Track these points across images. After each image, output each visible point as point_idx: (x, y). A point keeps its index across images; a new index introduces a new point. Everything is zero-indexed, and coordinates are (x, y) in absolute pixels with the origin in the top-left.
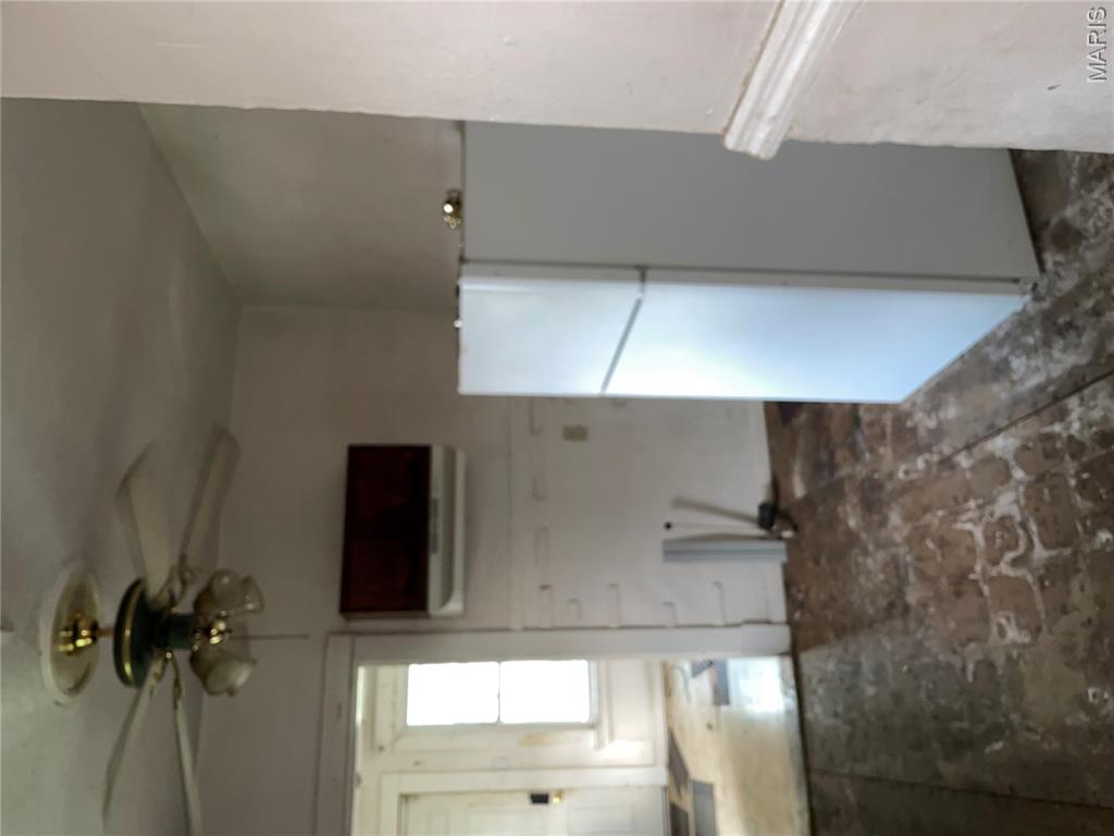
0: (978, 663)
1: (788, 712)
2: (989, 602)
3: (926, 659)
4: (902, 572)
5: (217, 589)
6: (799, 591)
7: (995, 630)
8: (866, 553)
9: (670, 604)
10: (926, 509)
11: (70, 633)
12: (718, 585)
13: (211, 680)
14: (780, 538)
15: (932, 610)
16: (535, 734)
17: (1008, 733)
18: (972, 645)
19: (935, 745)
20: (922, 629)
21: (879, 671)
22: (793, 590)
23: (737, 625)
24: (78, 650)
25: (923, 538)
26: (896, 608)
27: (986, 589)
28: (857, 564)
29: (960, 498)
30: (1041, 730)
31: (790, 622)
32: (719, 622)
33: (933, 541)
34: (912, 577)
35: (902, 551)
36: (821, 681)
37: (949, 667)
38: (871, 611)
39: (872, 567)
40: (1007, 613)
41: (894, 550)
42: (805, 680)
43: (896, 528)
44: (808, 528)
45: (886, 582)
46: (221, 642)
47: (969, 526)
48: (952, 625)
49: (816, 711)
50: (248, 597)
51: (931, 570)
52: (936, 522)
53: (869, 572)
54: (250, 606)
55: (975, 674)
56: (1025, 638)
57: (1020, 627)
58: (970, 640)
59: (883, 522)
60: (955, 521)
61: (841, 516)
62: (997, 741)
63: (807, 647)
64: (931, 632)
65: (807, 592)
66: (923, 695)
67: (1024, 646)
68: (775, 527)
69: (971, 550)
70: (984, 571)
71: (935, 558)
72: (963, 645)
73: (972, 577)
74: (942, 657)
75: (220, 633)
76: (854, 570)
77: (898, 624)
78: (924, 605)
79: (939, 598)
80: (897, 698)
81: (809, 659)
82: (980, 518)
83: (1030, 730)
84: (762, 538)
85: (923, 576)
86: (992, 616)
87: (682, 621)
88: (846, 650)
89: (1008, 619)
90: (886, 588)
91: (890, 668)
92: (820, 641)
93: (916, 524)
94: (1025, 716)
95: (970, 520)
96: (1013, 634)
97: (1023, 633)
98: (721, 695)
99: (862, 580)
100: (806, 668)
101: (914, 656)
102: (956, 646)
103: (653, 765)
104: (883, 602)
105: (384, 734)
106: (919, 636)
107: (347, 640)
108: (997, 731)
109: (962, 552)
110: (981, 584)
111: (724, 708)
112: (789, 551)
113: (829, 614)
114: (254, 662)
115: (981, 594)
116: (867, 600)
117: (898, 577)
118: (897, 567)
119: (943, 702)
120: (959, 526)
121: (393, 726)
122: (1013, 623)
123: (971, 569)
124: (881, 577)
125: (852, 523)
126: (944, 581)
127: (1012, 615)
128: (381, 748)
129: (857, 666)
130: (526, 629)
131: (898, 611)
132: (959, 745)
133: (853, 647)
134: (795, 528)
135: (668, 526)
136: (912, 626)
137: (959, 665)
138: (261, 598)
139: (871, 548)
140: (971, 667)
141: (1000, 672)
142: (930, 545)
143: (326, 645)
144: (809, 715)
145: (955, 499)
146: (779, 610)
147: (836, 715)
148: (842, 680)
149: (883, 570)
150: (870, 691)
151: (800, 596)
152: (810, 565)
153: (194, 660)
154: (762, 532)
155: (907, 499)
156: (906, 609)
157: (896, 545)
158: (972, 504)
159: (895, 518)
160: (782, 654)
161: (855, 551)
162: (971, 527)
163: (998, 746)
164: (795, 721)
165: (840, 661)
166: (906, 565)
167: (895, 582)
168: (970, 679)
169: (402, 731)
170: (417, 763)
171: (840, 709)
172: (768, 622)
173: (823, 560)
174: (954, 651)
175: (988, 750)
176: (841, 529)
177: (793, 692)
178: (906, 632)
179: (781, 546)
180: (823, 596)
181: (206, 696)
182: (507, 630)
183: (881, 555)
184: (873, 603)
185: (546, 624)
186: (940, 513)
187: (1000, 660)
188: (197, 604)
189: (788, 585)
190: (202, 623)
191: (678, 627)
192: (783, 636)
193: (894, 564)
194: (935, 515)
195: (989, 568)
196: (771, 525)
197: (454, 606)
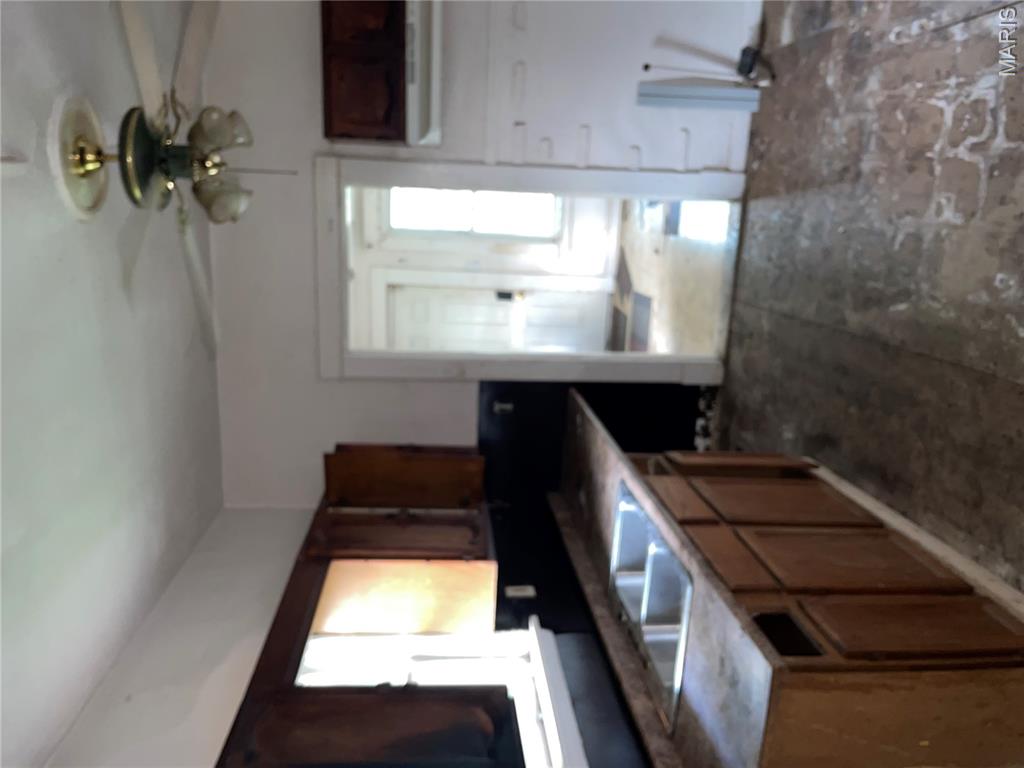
0: (908, 235)
1: (728, 251)
2: (937, 182)
3: (863, 225)
4: (865, 139)
5: (207, 125)
6: (763, 142)
7: (933, 206)
8: (835, 115)
9: (637, 148)
10: (906, 79)
11: (78, 157)
12: (685, 130)
13: (215, 208)
14: (756, 87)
15: (881, 180)
16: (504, 244)
17: (914, 298)
18: (908, 219)
19: (848, 297)
20: (867, 197)
21: (817, 228)
22: (757, 141)
23: (696, 171)
24: (88, 174)
25: (895, 108)
26: (849, 173)
27: (938, 169)
28: (824, 124)
29: (943, 73)
30: (944, 301)
31: (748, 171)
32: (680, 167)
33: (903, 113)
34: (873, 146)
35: (870, 117)
36: (763, 229)
37: (882, 234)
38: (825, 172)
39: (838, 127)
40: (950, 194)
41: (862, 116)
42: (749, 225)
43: (871, 94)
44: (786, 79)
45: (847, 146)
46: (218, 173)
47: (942, 104)
48: (895, 197)
49: (753, 254)
50: (236, 132)
51: (892, 143)
52: (912, 94)
53: (834, 135)
54: (241, 140)
55: (902, 245)
56: (958, 220)
57: (957, 209)
58: (908, 213)
59: (861, 85)
60: (930, 97)
61: (822, 72)
62: (902, 302)
63: (757, 197)
64: (875, 201)
65: (770, 144)
66: (850, 254)
67: (955, 227)
68: (753, 75)
69: (937, 128)
70: (942, 150)
71: (900, 130)
72: (900, 217)
73: (929, 155)
74: (877, 225)
75: (215, 165)
76: (819, 130)
77: (846, 187)
78: (876, 174)
79: (891, 170)
80: (827, 253)
81: (757, 208)
82: (957, 96)
83: (934, 298)
84: (737, 85)
85: (883, 145)
86: (935, 194)
87: (646, 163)
88: (792, 205)
89: (949, 199)
90: (846, 152)
91: (828, 225)
92: (770, 193)
93: (892, 92)
94: (934, 286)
95: (946, 98)
96: (949, 215)
97: (958, 215)
98: (671, 225)
99: (825, 140)
100: (752, 216)
101: (852, 220)
102: (894, 217)
103: (603, 276)
104: (838, 165)
105: (371, 234)
106: (862, 202)
107: (333, 161)
108: (905, 295)
109: (928, 128)
110: (935, 163)
111: (672, 238)
112: (762, 101)
113: (786, 169)
114: (249, 193)
115: (931, 171)
116: (824, 161)
117: (860, 144)
118: (861, 133)
119: (866, 262)
120: (933, 102)
121: (380, 228)
122: (952, 204)
123: (930, 147)
124: (844, 140)
125: (830, 81)
126: (902, 155)
127: (953, 197)
128: (370, 246)
129: (799, 220)
130: (499, 164)
131: (850, 175)
132: (870, 301)
133: (799, 203)
134: (773, 77)
135: (647, 67)
136: (859, 192)
137: (890, 233)
138: (248, 133)
139: (842, 109)
140: (900, 237)
141: (925, 246)
142: (900, 116)
143: (314, 165)
144: (745, 256)
145: (938, 72)
146: (739, 159)
147: (769, 259)
148: (781, 230)
149: (846, 135)
150: (804, 243)
151: (762, 148)
152: (779, 118)
153: (196, 189)
154: (739, 79)
155: (891, 65)
156: (858, 175)
157: (867, 111)
158: (953, 81)
159: (873, 83)
160: (733, 200)
161: (827, 110)
162: (944, 106)
163: (902, 307)
164: (732, 258)
165: (786, 213)
166: (871, 133)
167: (855, 148)
168: (897, 247)
169: (387, 233)
170: (401, 261)
171: (774, 255)
172: (727, 170)
173: (793, 115)
174: (890, 221)
175: (892, 309)
176: (818, 85)
177: (735, 235)
178: (852, 197)
179: (756, 94)
180: (783, 151)
181: (212, 226)
182: (482, 163)
183: (850, 119)
184: (829, 164)
185: (518, 161)
186: (919, 85)
187: (929, 236)
188: (191, 136)
189: (754, 134)
190: (198, 155)
191: (642, 170)
192: (738, 182)
193: (859, 131)
194: (914, 86)
195: (948, 148)
196: (750, 71)
197: (434, 136)
